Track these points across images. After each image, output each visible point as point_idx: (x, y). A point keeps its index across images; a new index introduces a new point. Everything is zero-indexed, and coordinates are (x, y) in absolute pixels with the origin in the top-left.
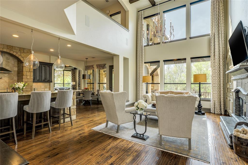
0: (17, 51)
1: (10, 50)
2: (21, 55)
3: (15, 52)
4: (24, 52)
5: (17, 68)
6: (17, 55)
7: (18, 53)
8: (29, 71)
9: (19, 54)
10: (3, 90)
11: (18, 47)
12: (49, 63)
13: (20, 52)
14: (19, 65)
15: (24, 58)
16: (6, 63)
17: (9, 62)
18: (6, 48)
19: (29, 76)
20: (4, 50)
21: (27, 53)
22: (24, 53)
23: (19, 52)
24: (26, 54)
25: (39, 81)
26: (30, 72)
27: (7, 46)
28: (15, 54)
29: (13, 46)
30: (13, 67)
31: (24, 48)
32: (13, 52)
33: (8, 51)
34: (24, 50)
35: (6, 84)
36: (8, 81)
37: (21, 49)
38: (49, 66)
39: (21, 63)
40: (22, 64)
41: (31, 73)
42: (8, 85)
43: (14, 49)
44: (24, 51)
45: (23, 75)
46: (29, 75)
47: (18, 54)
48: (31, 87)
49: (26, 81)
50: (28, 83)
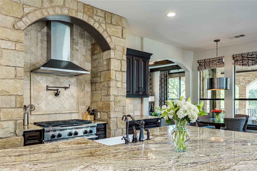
0: (101, 20)
1: (90, 17)
2: (106, 30)
3: (97, 22)
4: (111, 23)
5: (90, 65)
6: (101, 31)
7: (102, 24)
8: (119, 70)
10: (68, 115)
11: (102, 11)
13: (106, 23)
14: (95, 57)
15: (112, 37)
17: (77, 50)
18: (83, 11)
19: (120, 81)
20: (79, 17)
22: (111, 26)
23: (104, 22)
24: (115, 26)
26: (121, 72)
28: (96, 26)
29: (93, 7)
31: (112, 14)
32: (93, 21)
33: (86, 18)
34: (111, 17)
35: (74, 100)
37: (106, 16)
38: (144, 59)
39: (104, 51)
40: (107, 52)
41: (123, 73)
42: (76, 104)
43: (96, 15)
44: (112, 21)
45: (110, 79)
47: (102, 27)
48: (124, 109)
49: (116, 94)
50: (119, 98)
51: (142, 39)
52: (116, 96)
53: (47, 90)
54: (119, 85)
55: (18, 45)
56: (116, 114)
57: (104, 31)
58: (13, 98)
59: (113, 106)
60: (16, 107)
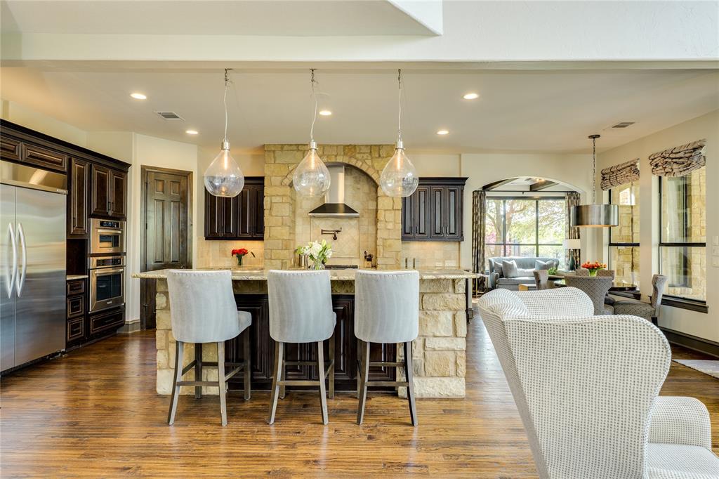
0: (365, 156)
1: (351, 157)
2: (373, 166)
3: (361, 160)
4: (380, 156)
5: (375, 203)
6: (364, 168)
8: (391, 208)
9: (369, 162)
11: (367, 146)
12: (458, 176)
13: (372, 158)
15: (379, 172)
16: (354, 192)
18: (342, 153)
19: (391, 222)
20: (338, 161)
21: (386, 157)
22: (380, 159)
23: (369, 158)
24: (384, 159)
25: (423, 237)
26: (393, 212)
27: (345, 146)
28: (359, 165)
29: (355, 145)
30: (367, 201)
31: (379, 146)
32: (355, 160)
33: (346, 160)
34: (379, 149)
35: (354, 245)
36: (356, 238)
37: (372, 150)
38: (452, 188)
40: (376, 189)
41: (397, 211)
43: (359, 153)
44: (381, 154)
45: (378, 220)
46: (391, 220)
47: (366, 163)
48: (397, 255)
49: (385, 237)
50: (389, 242)
51: (460, 155)
52: (386, 239)
53: (322, 234)
54: (390, 226)
55: (285, 198)
56: (386, 260)
57: (369, 167)
58: (281, 241)
59: (382, 250)
60: (282, 249)
